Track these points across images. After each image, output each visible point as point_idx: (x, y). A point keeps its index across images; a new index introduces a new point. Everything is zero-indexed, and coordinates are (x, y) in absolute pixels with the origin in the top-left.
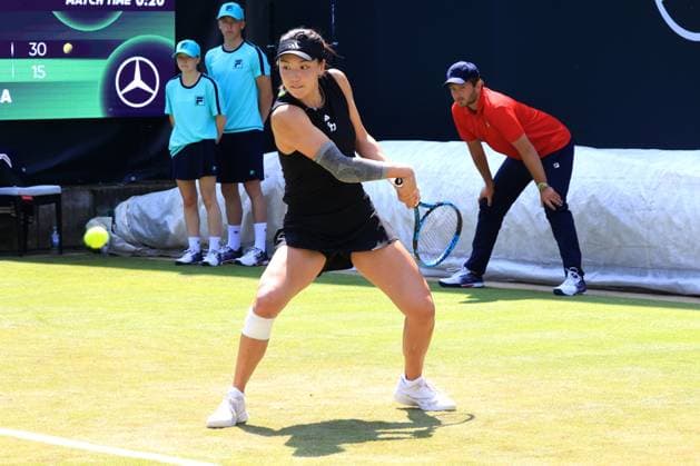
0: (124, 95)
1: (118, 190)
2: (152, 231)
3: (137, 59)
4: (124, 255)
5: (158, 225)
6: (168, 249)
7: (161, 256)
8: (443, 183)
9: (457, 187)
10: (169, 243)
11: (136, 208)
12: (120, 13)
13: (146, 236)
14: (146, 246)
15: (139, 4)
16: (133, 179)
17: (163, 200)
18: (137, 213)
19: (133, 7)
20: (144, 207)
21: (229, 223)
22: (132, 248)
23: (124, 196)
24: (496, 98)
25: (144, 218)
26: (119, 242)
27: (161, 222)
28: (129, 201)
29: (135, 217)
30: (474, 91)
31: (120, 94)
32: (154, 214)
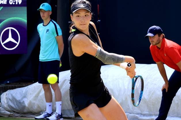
0: (4, 44)
1: (2, 87)
2: (18, 105)
3: (10, 28)
4: (6, 116)
5: (20, 103)
6: (25, 113)
7: (21, 117)
8: (148, 82)
9: (155, 84)
10: (25, 111)
11: (10, 95)
12: (2, 7)
13: (15, 107)
14: (15, 112)
15: (11, 3)
16: (8, 82)
17: (22, 92)
18: (10, 97)
19: (8, 5)
20: (14, 95)
21: (47, 102)
22: (9, 113)
23: (5, 90)
24: (169, 43)
25: (14, 100)
26: (3, 110)
27: (22, 101)
28: (7, 92)
29: (10, 99)
30: (159, 39)
31: (2, 44)
32: (18, 98)
